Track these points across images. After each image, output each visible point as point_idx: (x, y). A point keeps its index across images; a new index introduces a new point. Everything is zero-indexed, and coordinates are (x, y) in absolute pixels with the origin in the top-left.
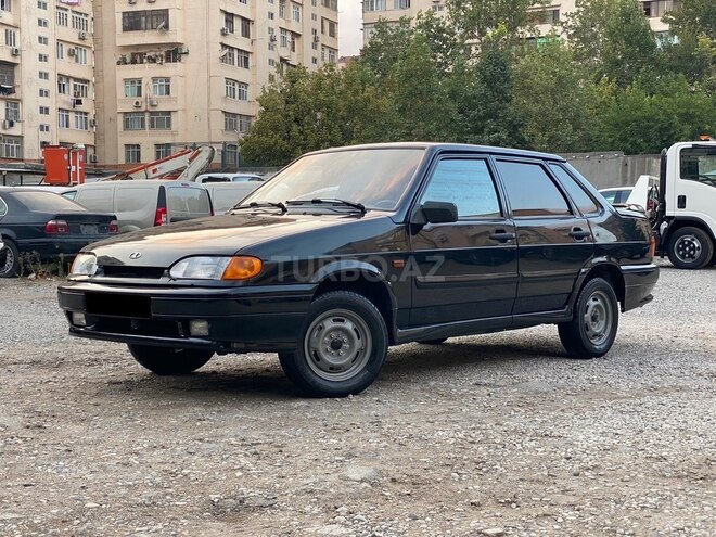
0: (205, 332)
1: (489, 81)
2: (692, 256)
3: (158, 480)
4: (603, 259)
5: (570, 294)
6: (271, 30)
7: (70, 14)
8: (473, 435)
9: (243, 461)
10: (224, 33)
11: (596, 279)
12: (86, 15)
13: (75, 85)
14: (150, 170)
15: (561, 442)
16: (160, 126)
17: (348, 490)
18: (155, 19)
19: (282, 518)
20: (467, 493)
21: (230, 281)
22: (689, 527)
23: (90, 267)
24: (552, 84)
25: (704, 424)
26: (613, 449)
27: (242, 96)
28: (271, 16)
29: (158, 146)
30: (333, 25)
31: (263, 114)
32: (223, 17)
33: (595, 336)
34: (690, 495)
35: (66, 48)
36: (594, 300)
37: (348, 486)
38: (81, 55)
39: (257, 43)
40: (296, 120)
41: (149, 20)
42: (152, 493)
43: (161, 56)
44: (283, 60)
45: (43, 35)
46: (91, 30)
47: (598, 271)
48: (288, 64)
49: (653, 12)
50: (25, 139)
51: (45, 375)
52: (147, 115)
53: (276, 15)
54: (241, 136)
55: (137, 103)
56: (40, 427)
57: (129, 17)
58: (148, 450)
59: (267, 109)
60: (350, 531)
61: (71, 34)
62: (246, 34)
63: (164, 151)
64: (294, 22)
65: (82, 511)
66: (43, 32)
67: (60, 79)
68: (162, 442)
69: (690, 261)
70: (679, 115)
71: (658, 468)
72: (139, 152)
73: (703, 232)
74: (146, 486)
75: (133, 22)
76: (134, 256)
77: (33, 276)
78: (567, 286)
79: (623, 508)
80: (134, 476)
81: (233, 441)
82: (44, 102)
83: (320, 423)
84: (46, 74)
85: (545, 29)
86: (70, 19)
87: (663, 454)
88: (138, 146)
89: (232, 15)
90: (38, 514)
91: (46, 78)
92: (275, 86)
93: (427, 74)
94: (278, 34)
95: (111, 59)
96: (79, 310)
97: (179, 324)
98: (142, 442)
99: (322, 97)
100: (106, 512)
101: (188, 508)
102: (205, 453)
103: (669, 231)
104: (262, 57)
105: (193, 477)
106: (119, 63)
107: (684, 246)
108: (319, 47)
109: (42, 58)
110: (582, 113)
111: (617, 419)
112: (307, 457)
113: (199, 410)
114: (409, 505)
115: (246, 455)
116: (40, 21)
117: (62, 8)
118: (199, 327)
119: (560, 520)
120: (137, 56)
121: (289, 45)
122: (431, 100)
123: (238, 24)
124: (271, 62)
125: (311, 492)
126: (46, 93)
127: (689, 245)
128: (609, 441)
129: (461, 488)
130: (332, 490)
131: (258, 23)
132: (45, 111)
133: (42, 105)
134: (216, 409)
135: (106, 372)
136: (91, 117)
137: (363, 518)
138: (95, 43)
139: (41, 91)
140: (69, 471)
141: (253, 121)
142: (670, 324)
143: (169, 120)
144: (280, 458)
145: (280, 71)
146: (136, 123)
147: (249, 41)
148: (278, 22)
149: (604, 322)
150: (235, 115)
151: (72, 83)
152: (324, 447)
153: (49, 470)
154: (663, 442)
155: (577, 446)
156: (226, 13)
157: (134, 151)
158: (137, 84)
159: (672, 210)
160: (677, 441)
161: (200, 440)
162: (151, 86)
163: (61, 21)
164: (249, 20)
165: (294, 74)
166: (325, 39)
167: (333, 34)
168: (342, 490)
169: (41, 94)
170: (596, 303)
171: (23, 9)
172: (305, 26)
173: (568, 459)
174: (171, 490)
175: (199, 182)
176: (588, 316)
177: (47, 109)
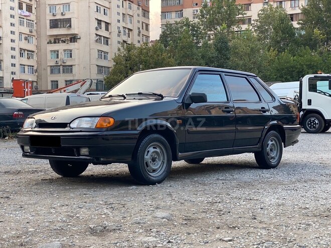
0: (87, 153)
1: (219, 50)
2: (314, 127)
3: (64, 219)
4: (275, 122)
5: (260, 138)
6: (119, 28)
7: (25, 20)
8: (216, 199)
9: (106, 211)
10: (97, 29)
11: (272, 132)
12: (33, 21)
13: (28, 53)
14: (62, 90)
15: (258, 202)
16: (67, 72)
17: (156, 222)
18: (65, 23)
19: (125, 234)
20: (214, 223)
21: (99, 129)
22: (321, 236)
23: (32, 124)
24: (249, 51)
25: (325, 194)
26: (283, 205)
27: (105, 58)
28: (119, 21)
29: (66, 81)
30: (147, 25)
31: (115, 66)
32: (97, 21)
33: (272, 158)
34: (321, 223)
35: (23, 36)
36: (271, 141)
37: (156, 220)
38: (30, 40)
39: (112, 34)
40: (130, 69)
41: (62, 23)
42: (61, 224)
43: (68, 40)
44: (124, 41)
45: (13, 30)
46: (35, 28)
47: (273, 127)
48: (127, 43)
49: (294, 19)
50: (4, 78)
51: (11, 177)
52: (61, 67)
53: (121, 21)
54: (105, 76)
55: (57, 61)
56: (8, 198)
57: (53, 22)
58: (60, 207)
59: (117, 63)
60: (158, 239)
61: (26, 30)
62: (107, 29)
63: (69, 83)
64: (129, 24)
65: (27, 233)
66: (13, 29)
67: (21, 51)
68: (67, 203)
69: (314, 129)
70: (306, 65)
71: (305, 212)
72: (57, 84)
73: (319, 116)
74: (58, 222)
75: (55, 24)
76: (53, 118)
77: (7, 138)
78: (258, 135)
79: (289, 229)
80: (52, 217)
81: (101, 203)
82: (13, 61)
83: (143, 195)
84: (14, 48)
85: (244, 27)
86: (25, 23)
87: (307, 207)
88: (57, 81)
89: (101, 21)
90: (5, 234)
91: (14, 50)
92: (121, 53)
93: (191, 47)
94: (122, 29)
95: (44, 41)
96: (27, 145)
97: (75, 150)
98: (57, 204)
99: (142, 58)
100: (38, 233)
101: (79, 231)
102: (87, 207)
103: (304, 116)
104: (115, 40)
105: (81, 218)
106: (48, 43)
107: (311, 123)
108: (141, 35)
109: (12, 41)
110: (263, 65)
111: (284, 193)
112: (136, 209)
113: (84, 191)
114: (186, 229)
115: (107, 208)
116: (11, 24)
117: (22, 18)
118: (84, 151)
119: (259, 234)
120: (56, 40)
121: (127, 35)
122: (193, 59)
123: (103, 25)
124: (119, 42)
125: (139, 223)
126: (14, 57)
127: (313, 122)
128: (280, 202)
129: (211, 222)
130: (149, 222)
131: (113, 25)
132: (14, 65)
133: (12, 63)
134: (93, 190)
135: (40, 176)
136: (35, 68)
137: (164, 234)
138: (37, 34)
139: (12, 56)
140: (21, 216)
141: (110, 70)
142: (306, 155)
143: (71, 69)
144: (123, 210)
145: (123, 46)
146: (56, 70)
147: (108, 33)
148: (122, 24)
149: (276, 152)
150: (102, 67)
151: (26, 52)
152: (145, 204)
153: (11, 215)
154: (306, 202)
155: (266, 203)
156: (98, 20)
157: (55, 84)
158: (56, 53)
159: (305, 106)
160: (313, 201)
161: (85, 202)
162: (63, 53)
163: (21, 24)
164: (108, 23)
165: (130, 48)
166: (144, 32)
167: (147, 29)
168: (153, 222)
169: (12, 58)
170: (272, 142)
171: (3, 18)
172: (135, 26)
173: (262, 209)
174: (70, 223)
175: (85, 95)
176: (268, 149)
177: (15, 65)
